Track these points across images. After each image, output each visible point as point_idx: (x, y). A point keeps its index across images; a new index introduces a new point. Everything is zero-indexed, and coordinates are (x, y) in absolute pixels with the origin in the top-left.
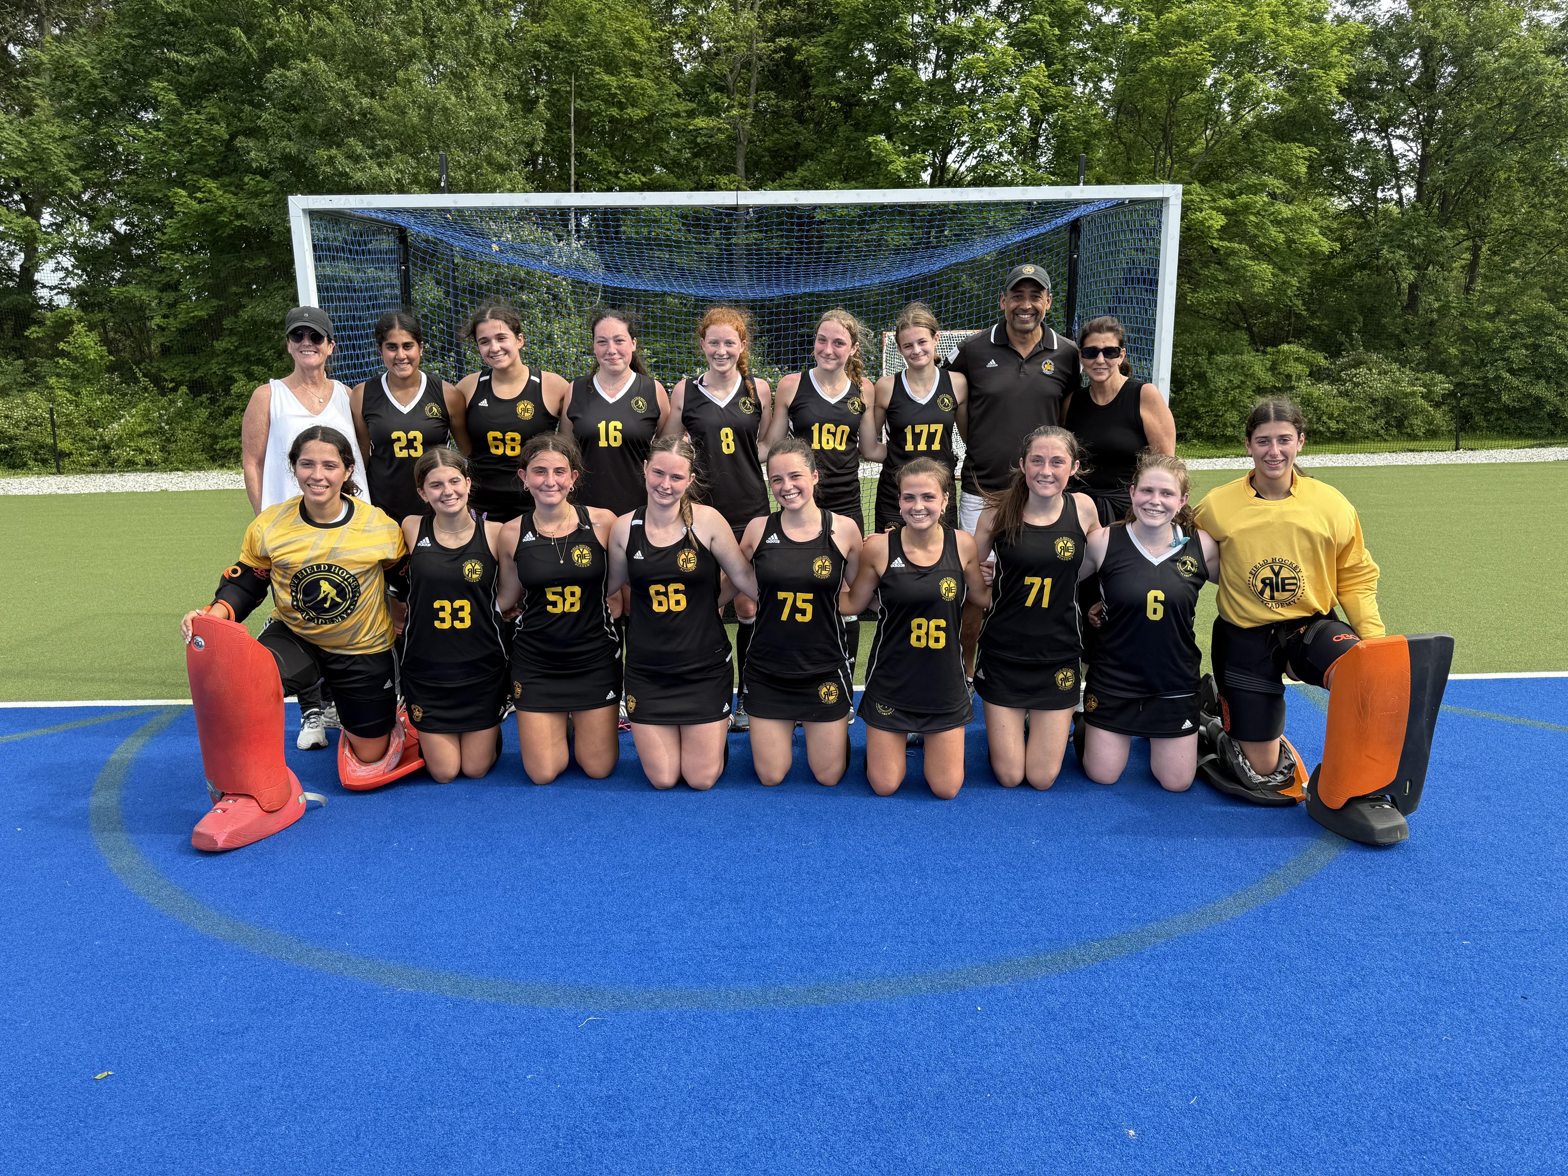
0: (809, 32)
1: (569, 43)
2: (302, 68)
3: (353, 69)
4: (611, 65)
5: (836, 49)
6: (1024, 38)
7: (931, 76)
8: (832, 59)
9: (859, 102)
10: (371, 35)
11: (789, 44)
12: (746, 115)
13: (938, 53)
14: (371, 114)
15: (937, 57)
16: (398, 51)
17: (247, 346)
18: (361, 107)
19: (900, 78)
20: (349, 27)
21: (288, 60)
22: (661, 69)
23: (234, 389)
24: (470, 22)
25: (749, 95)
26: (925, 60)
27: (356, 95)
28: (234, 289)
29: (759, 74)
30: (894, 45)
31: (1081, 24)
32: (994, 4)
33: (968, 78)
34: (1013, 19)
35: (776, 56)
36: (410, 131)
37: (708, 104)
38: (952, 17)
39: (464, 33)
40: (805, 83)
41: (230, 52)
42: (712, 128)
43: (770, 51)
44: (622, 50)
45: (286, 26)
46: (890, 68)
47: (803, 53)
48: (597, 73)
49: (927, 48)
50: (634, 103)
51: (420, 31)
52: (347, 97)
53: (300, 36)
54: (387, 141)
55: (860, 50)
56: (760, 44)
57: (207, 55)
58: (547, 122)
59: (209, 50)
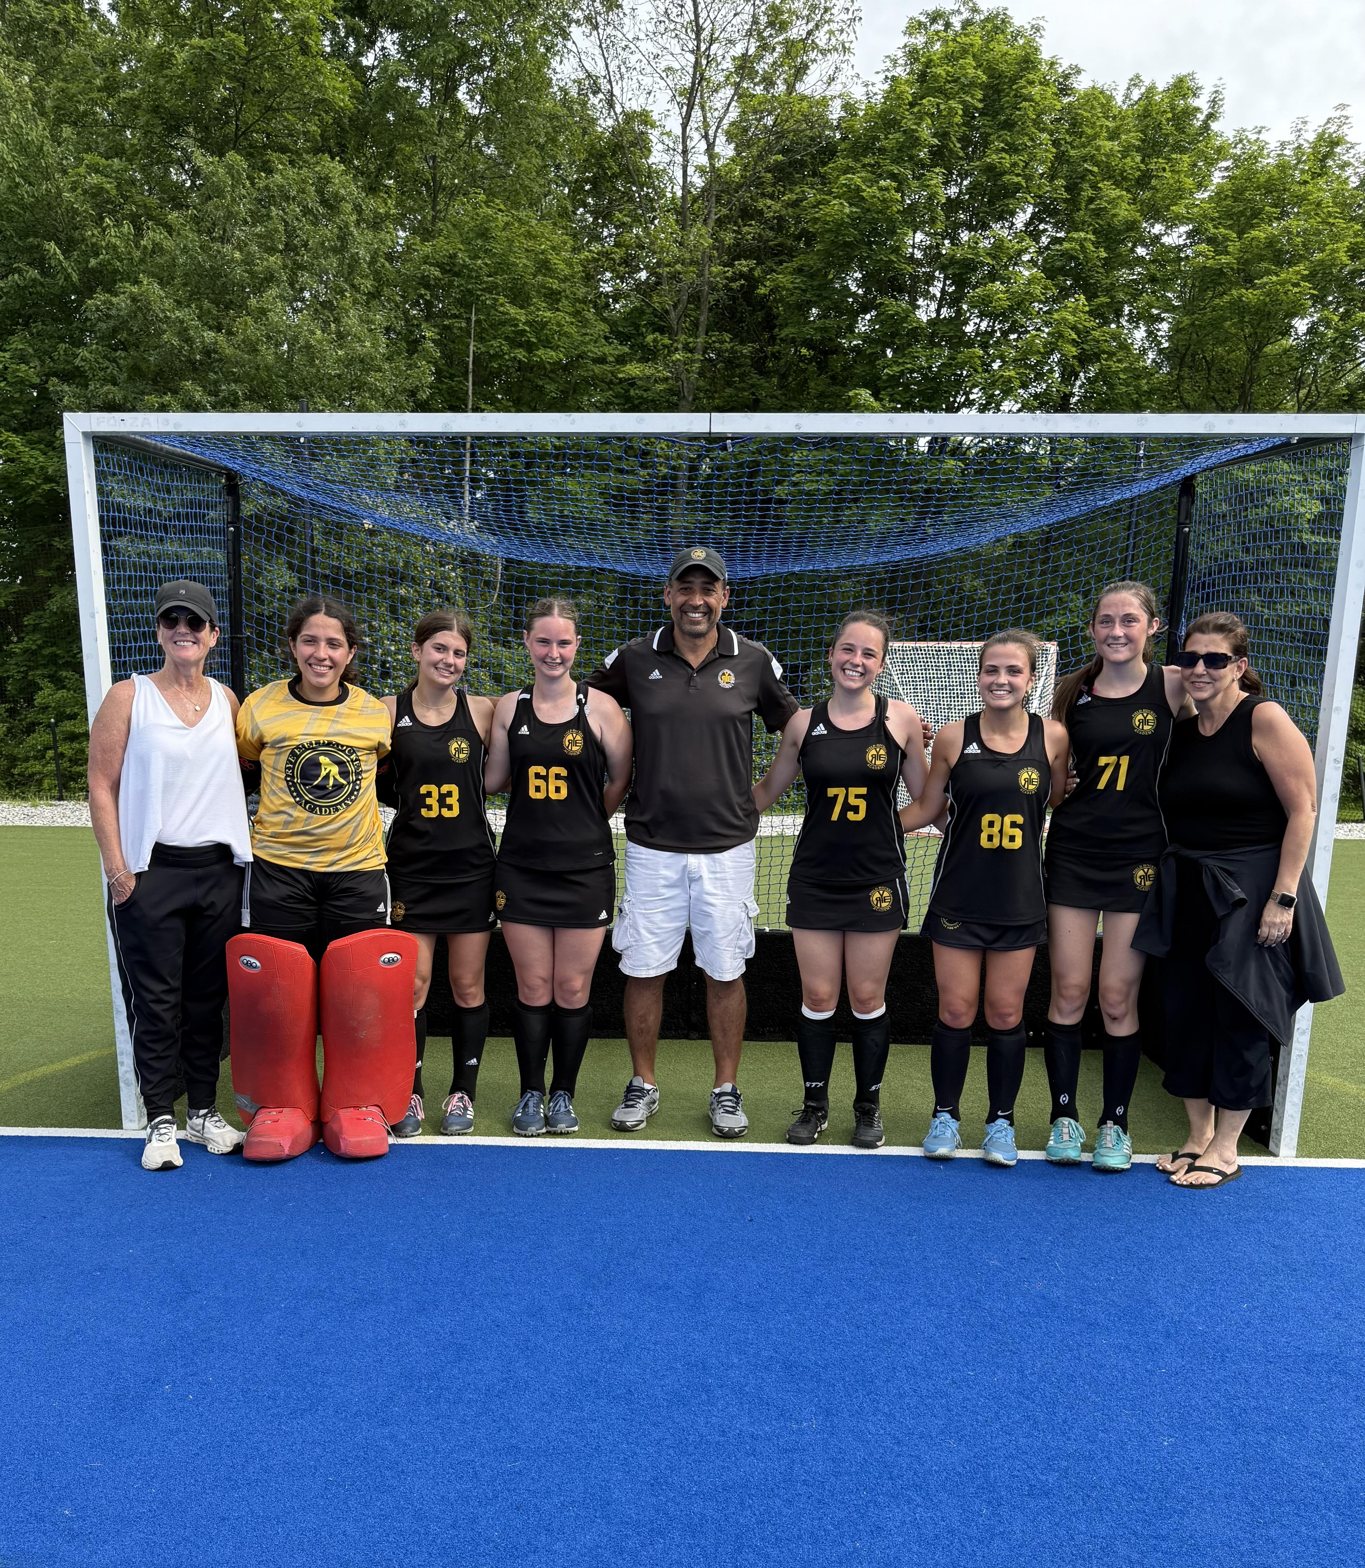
0: (777, 255)
1: (467, 266)
2: (131, 293)
3: (194, 296)
4: (519, 297)
6: (1058, 263)
7: (934, 315)
8: (805, 291)
9: (838, 350)
10: (219, 252)
11: (752, 270)
12: (693, 361)
13: (945, 284)
14: (216, 352)
15: (943, 291)
16: (252, 273)
17: (54, 644)
18: (202, 342)
19: (892, 316)
20: (192, 241)
21: (115, 282)
22: (584, 301)
23: (38, 700)
24: (344, 236)
25: (696, 337)
26: (927, 295)
27: (197, 327)
28: (41, 572)
29: (710, 310)
30: (887, 271)
31: (1135, 246)
32: (1021, 219)
33: (982, 315)
34: (1044, 240)
35: (734, 285)
36: (264, 375)
37: (644, 347)
38: (965, 236)
39: (335, 250)
40: (770, 323)
41: (43, 273)
42: (649, 378)
43: (727, 278)
44: (535, 276)
45: (113, 240)
46: (881, 304)
47: (768, 283)
48: (502, 305)
49: (929, 279)
50: (547, 343)
51: (281, 247)
52: (186, 330)
53: (129, 253)
54: (233, 386)
55: (844, 280)
56: (713, 269)
57: (16, 276)
58: (436, 363)
59: (19, 271)
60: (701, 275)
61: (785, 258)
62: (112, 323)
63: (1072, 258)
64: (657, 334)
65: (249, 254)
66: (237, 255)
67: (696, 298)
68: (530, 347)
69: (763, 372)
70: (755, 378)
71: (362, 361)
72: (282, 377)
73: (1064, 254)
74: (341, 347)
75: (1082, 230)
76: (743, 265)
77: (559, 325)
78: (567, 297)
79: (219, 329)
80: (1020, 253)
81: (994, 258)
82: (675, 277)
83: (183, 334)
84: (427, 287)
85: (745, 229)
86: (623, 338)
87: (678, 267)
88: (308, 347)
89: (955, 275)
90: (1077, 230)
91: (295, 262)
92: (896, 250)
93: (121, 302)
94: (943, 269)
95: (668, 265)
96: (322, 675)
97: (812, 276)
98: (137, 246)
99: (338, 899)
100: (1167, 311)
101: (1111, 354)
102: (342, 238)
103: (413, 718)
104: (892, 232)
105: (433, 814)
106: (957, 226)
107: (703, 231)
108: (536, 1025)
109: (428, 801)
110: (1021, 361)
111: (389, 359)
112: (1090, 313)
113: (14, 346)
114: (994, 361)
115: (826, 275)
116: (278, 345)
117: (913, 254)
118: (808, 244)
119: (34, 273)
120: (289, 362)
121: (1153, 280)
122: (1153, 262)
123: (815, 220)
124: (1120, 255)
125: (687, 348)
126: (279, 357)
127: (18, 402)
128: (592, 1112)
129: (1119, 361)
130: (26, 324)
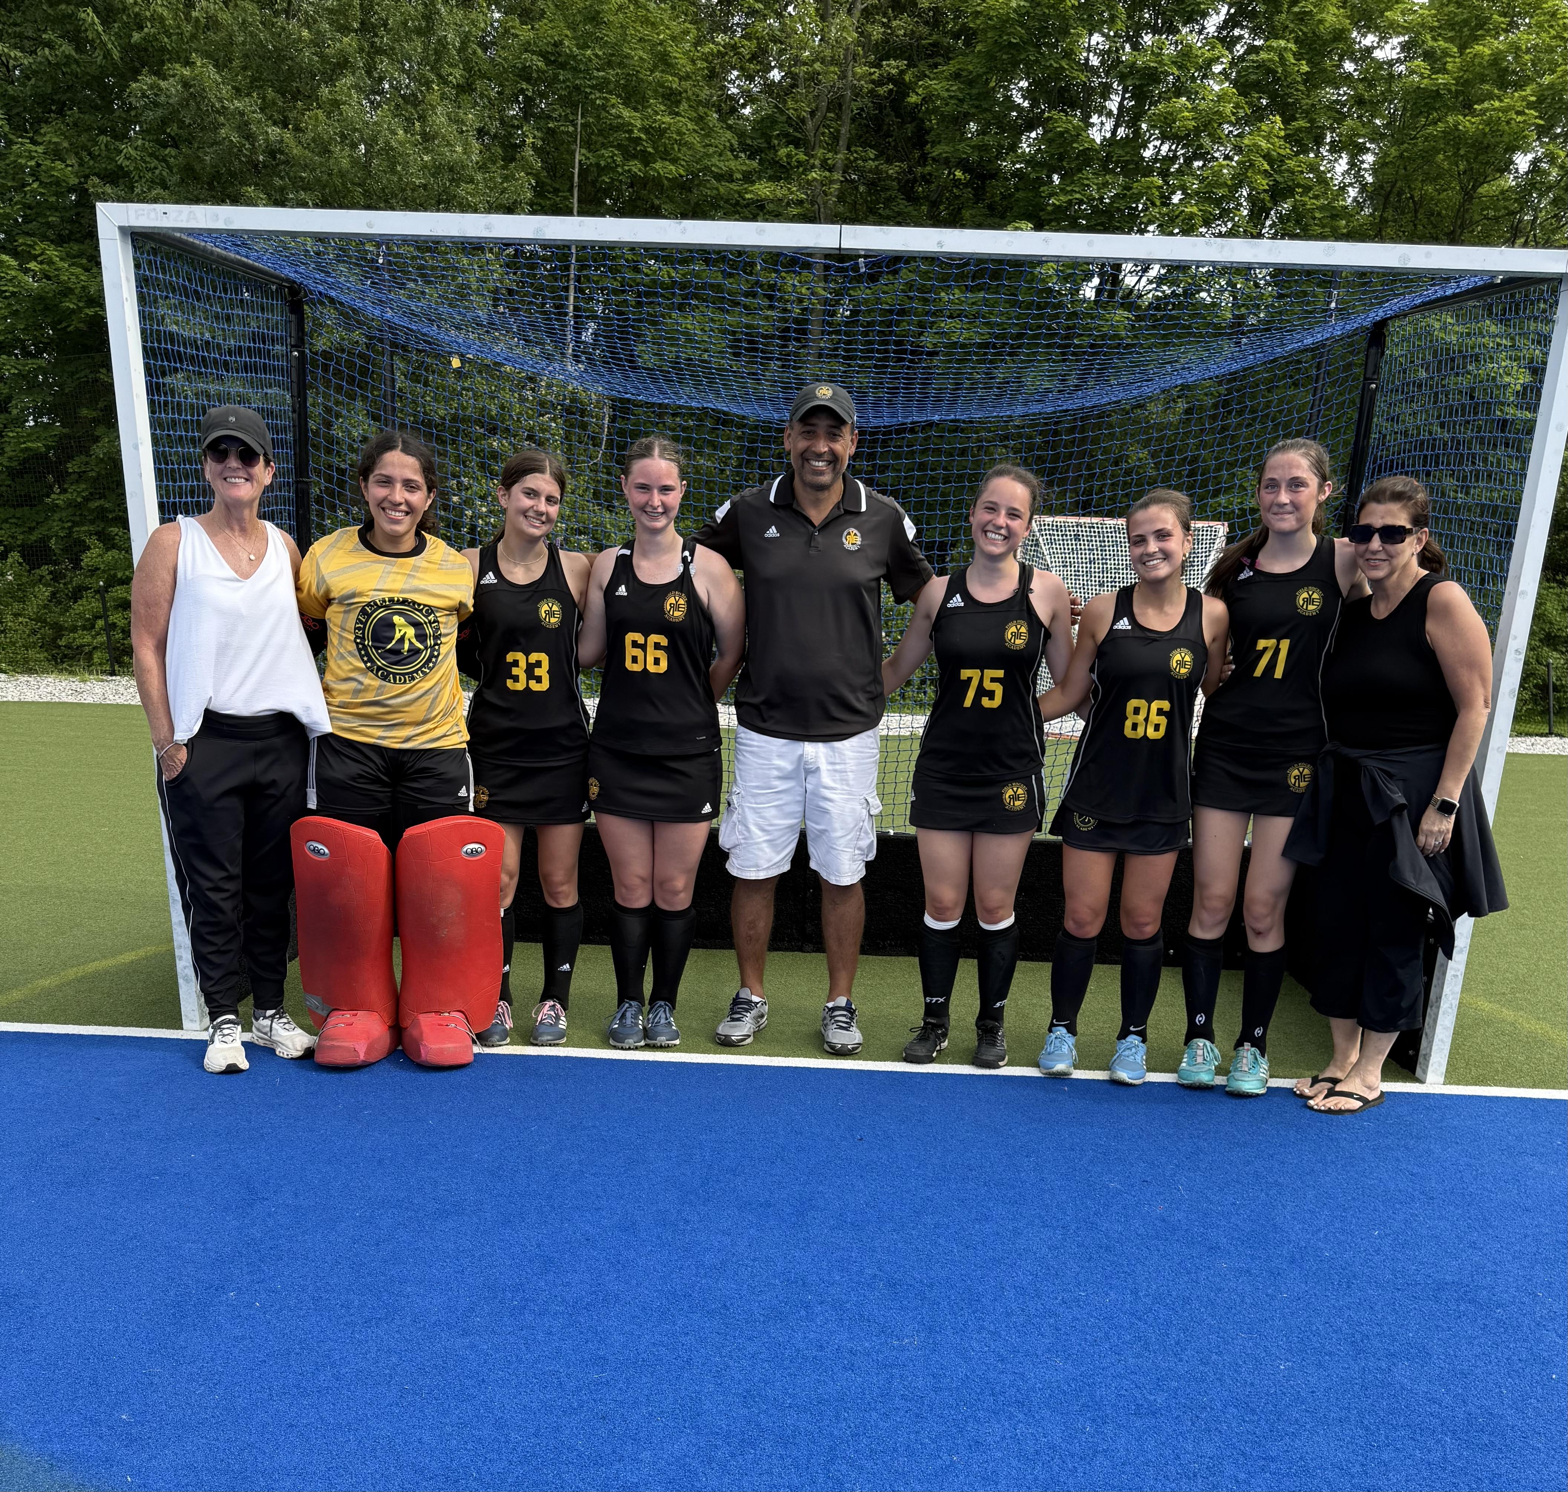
0: (931, 57)
1: (574, 57)
2: (182, 75)
3: (256, 83)
4: (634, 97)
5: (971, 87)
6: (1253, 77)
7: (1108, 135)
8: (961, 101)
9: (996, 174)
10: (284, 29)
11: (902, 72)
12: (832, 182)
13: (1123, 99)
14: (282, 152)
15: (1121, 105)
16: (323, 58)
17: (101, 497)
18: (266, 140)
19: (1061, 134)
20: (252, 14)
21: (163, 63)
22: (707, 104)
23: (86, 561)
25: (836, 153)
26: (1102, 110)
27: (259, 122)
28: (85, 412)
29: (853, 120)
30: (1058, 79)
31: (1341, 59)
32: (1212, 23)
33: (1164, 138)
34: (1240, 49)
35: (882, 90)
37: (775, 163)
38: (1148, 39)
39: (419, 32)
40: (920, 139)
41: (78, 49)
42: (780, 200)
43: (873, 82)
44: (652, 72)
45: (160, 10)
46: (1049, 119)
47: (920, 91)
48: (613, 106)
49: (1106, 91)
50: (666, 155)
51: (356, 25)
52: (247, 123)
53: (179, 27)
55: (1007, 89)
56: (858, 70)
57: (47, 50)
58: (536, 176)
59: (49, 45)
60: (843, 76)
61: (940, 60)
62: (160, 112)
63: (1270, 71)
64: (791, 147)
65: (318, 32)
66: (305, 33)
67: (836, 105)
68: (646, 159)
70: (902, 207)
71: (451, 169)
72: (359, 185)
73: (1260, 66)
74: (427, 151)
75: (1283, 38)
76: (892, 66)
77: (680, 133)
78: (688, 99)
79: (285, 126)
80: (1210, 62)
81: (1180, 68)
82: (813, 77)
83: (244, 128)
84: (528, 80)
85: (896, 23)
86: (751, 151)
87: (817, 66)
88: (388, 148)
89: (1135, 87)
90: (1277, 38)
91: (373, 44)
92: (1069, 54)
93: (171, 86)
94: (1122, 78)
95: (805, 64)
96: (397, 522)
97: (971, 83)
98: (188, 18)
99: (414, 780)
100: (1372, 141)
101: (1307, 189)
102: (428, 18)
103: (498, 574)
104: (1064, 32)
105: (520, 686)
106: (1139, 28)
107: (847, 23)
108: (634, 929)
109: (515, 671)
110: (1206, 196)
111: (482, 167)
112: (1286, 138)
113: (47, 139)
114: (1174, 193)
115: (987, 82)
116: (354, 146)
117: (1087, 59)
118: (967, 43)
119: (67, 48)
120: (366, 167)
122: (1361, 80)
123: (977, 14)
124: (1325, 70)
125: (825, 166)
126: (355, 162)
128: (694, 1024)
129: (1316, 197)
130: (61, 112)
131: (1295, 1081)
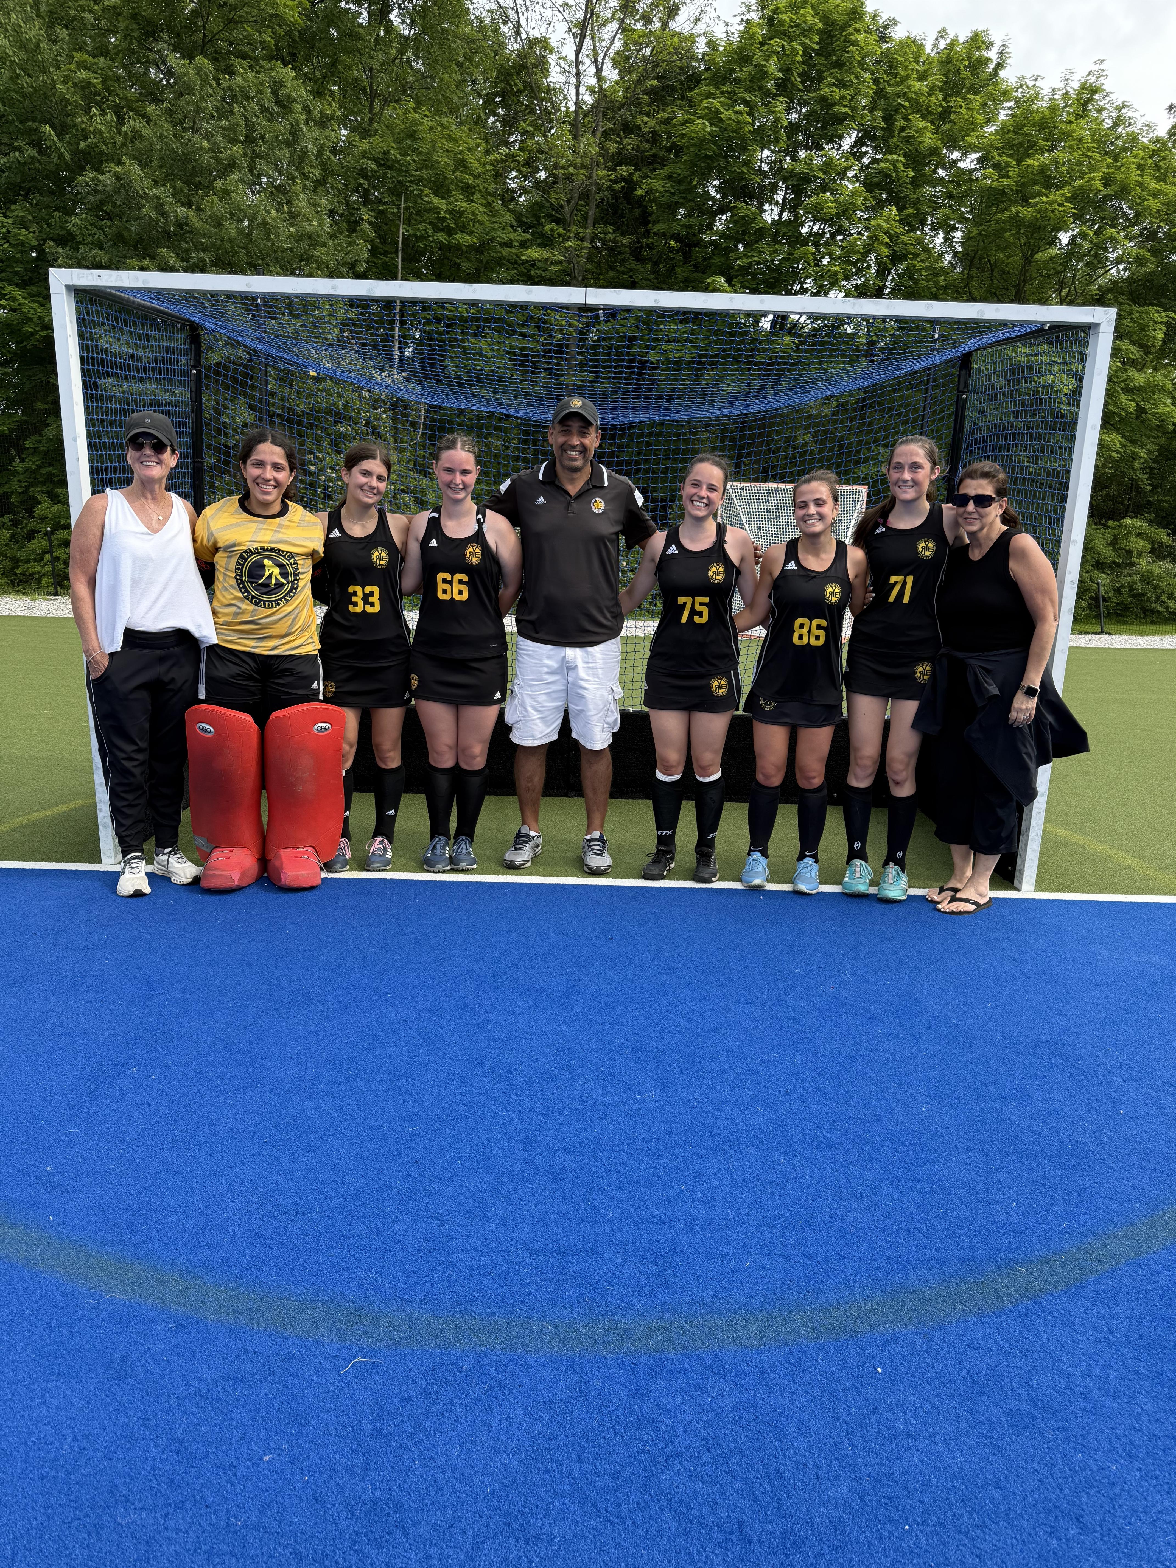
0: (651, 163)
1: (398, 162)
2: (116, 172)
3: (169, 177)
4: (441, 188)
5: (679, 182)
6: (876, 179)
7: (776, 218)
8: (673, 194)
9: (699, 243)
10: (190, 140)
11: (631, 174)
12: (582, 248)
13: (786, 193)
14: (187, 225)
15: (785, 198)
16: (217, 159)
17: (50, 466)
18: (176, 216)
19: (743, 217)
20: (167, 130)
21: (101, 163)
22: (494, 195)
23: (38, 512)
24: (295, 132)
25: (586, 229)
26: (771, 201)
27: (171, 204)
28: (39, 405)
29: (597, 206)
30: (740, 180)
31: (936, 168)
32: (847, 142)
33: (815, 220)
34: (865, 161)
35: (617, 187)
36: (228, 246)
37: (543, 235)
38: (802, 154)
39: (288, 144)
40: (645, 219)
41: (40, 153)
42: (546, 260)
43: (611, 181)
44: (454, 172)
45: (99, 126)
46: (735, 207)
47: (644, 187)
48: (427, 195)
49: (774, 188)
50: (463, 229)
51: (242, 138)
52: (162, 205)
53: (113, 138)
54: (202, 254)
55: (705, 186)
56: (599, 173)
57: (17, 153)
58: (372, 242)
59: (19, 149)
60: (590, 177)
61: (657, 166)
62: (99, 197)
63: (887, 175)
64: (553, 225)
65: (215, 143)
66: (205, 144)
67: (585, 196)
68: (450, 232)
69: (639, 259)
70: (633, 264)
71: (310, 237)
72: (243, 248)
73: (880, 172)
74: (292, 225)
75: (896, 153)
76: (624, 171)
77: (473, 214)
78: (480, 191)
79: (189, 205)
80: (845, 170)
81: (825, 173)
82: (568, 177)
83: (159, 208)
84: (365, 177)
85: (626, 141)
86: (525, 227)
87: (571, 170)
88: (265, 223)
89: (793, 185)
90: (891, 153)
91: (254, 152)
92: (747, 163)
93: (107, 179)
94: (785, 180)
95: (562, 168)
96: (267, 493)
98: (119, 133)
99: (279, 678)
100: (960, 223)
101: (916, 256)
102: (294, 134)
103: (342, 530)
104: (744, 149)
105: (358, 610)
106: (796, 146)
107: (591, 141)
108: (443, 783)
109: (354, 599)
110: (845, 259)
111: (333, 237)
112: (900, 221)
113: (15, 214)
114: (823, 257)
115: (691, 181)
116: (240, 221)
117: (760, 167)
118: (676, 155)
119: (32, 152)
120: (249, 236)
121: (950, 196)
122: (950, 182)
123: (682, 136)
124: (925, 175)
125: (577, 236)
126: (240, 231)
127: (18, 261)
128: (487, 853)
129: (922, 261)
130: (26, 195)
131: (927, 890)
